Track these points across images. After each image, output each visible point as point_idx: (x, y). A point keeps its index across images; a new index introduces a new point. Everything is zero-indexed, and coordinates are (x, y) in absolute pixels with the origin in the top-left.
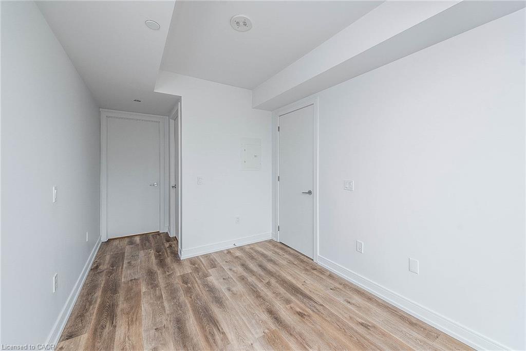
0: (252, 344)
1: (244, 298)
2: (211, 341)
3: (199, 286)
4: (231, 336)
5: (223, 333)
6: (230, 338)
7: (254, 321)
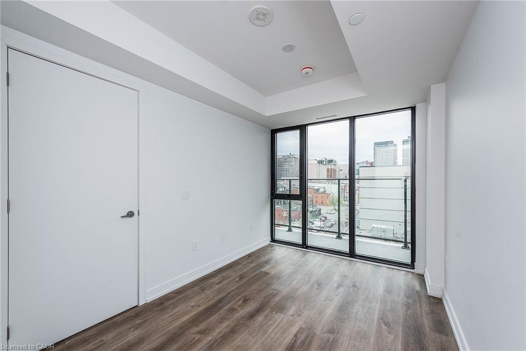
0: (291, 316)
1: (240, 343)
2: (309, 340)
6: (296, 330)
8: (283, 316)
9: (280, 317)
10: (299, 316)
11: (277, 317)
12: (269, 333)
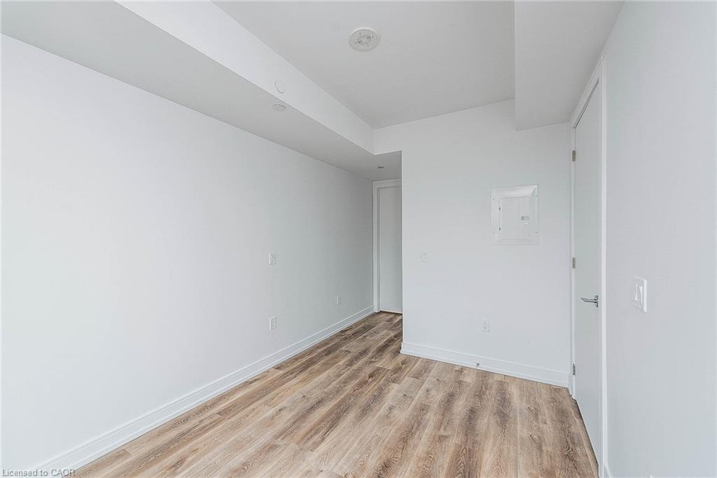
0: (322, 471)
1: (389, 428)
2: (309, 436)
3: (375, 385)
4: (323, 447)
5: (323, 439)
6: (319, 448)
7: (357, 456)
8: (335, 470)
9: (341, 468)
10: (308, 472)
11: (345, 467)
12: (357, 441)
